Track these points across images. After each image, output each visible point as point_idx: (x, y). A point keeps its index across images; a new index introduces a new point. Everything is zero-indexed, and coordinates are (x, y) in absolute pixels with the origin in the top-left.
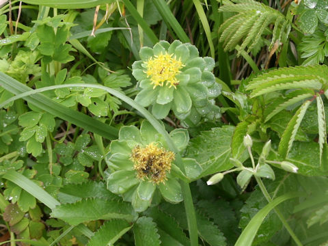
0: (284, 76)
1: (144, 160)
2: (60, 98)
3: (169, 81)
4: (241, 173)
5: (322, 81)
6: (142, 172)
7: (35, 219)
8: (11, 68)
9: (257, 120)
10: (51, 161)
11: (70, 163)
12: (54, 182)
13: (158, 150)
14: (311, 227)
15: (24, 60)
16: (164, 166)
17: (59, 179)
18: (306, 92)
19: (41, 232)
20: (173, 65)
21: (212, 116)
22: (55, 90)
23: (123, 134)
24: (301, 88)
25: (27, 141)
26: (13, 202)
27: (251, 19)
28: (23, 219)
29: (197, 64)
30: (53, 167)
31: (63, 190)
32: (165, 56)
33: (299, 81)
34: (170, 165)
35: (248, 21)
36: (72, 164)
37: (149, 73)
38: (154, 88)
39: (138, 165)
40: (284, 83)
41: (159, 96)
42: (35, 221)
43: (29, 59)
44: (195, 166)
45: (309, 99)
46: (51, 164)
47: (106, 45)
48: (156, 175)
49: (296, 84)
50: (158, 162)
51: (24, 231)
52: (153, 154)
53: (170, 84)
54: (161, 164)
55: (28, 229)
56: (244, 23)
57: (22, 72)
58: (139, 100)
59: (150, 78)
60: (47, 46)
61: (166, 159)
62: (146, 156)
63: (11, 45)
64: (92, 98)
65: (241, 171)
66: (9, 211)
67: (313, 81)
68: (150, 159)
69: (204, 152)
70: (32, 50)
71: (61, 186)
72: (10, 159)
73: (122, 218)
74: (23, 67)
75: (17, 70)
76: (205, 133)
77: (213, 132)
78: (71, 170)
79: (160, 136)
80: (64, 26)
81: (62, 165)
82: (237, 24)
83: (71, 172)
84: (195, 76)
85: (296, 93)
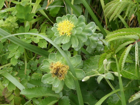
0: (122, 32)
1: (55, 69)
2: (26, 39)
3: (67, 33)
4: (99, 77)
5: (138, 36)
6: (54, 74)
7: (17, 95)
8: (4, 24)
9: (112, 52)
10: (26, 68)
11: (36, 70)
12: (26, 78)
13: (61, 64)
14: (130, 103)
15: (10, 20)
16: (63, 72)
17: (29, 77)
18: (130, 40)
19: (20, 101)
20: (69, 26)
21: (100, 50)
22: (24, 34)
23: (51, 56)
24: (129, 38)
25: (11, 58)
26: (6, 87)
27: (117, 4)
28: (11, 95)
29: (82, 26)
30: (27, 71)
31: (29, 82)
32: (66, 22)
33: (127, 35)
34: (67, 71)
35: (115, 5)
36: (37, 70)
37: (58, 29)
38: (60, 36)
39: (52, 71)
40: (121, 36)
41: (63, 40)
42: (17, 96)
43: (12, 20)
44: (83, 73)
45: (132, 43)
46: (26, 70)
47: (57, 13)
48: (60, 76)
49: (126, 37)
50: (61, 70)
51: (12, 101)
52: (59, 66)
53: (67, 34)
54: (62, 71)
55: (13, 100)
56: (114, 6)
57: (9, 26)
58: (56, 42)
59: (59, 31)
60: (21, 14)
61: (64, 69)
62: (56, 67)
63: (6, 13)
64: (40, 39)
65: (99, 76)
66: (5, 91)
67: (134, 35)
68: (57, 68)
69: (92, 66)
70: (13, 16)
71: (29, 80)
72: (7, 67)
73: (54, 96)
74: (9, 23)
75: (6, 25)
76: (92, 58)
77: (96, 57)
78: (35, 73)
79: (63, 58)
80: (29, 5)
81: (32, 70)
82: (111, 6)
83: (35, 74)
84: (80, 31)
85: (126, 40)
